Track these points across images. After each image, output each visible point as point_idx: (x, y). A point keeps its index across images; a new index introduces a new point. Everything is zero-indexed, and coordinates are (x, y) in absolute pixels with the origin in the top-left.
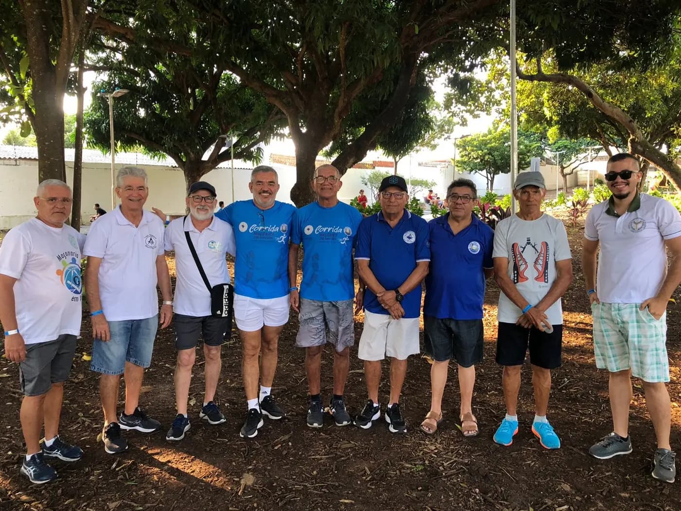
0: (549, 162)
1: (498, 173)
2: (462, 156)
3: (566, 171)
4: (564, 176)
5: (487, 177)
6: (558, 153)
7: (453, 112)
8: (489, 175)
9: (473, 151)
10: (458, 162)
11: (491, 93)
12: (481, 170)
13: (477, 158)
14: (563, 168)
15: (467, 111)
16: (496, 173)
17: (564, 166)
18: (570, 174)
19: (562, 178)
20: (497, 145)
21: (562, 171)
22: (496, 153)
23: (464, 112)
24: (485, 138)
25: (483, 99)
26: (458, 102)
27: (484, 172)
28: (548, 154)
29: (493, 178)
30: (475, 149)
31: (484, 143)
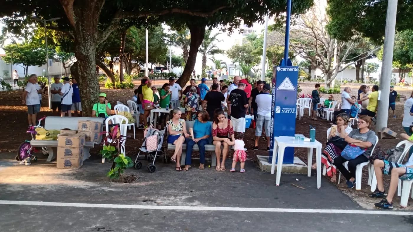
0: (57, 60)
1: (30, 66)
2: (8, 55)
3: (66, 66)
4: (65, 68)
5: (24, 67)
6: (61, 57)
7: (8, 36)
8: (25, 67)
9: (15, 53)
10: (6, 58)
11: (27, 29)
12: (20, 63)
13: (17, 57)
14: (64, 64)
15: (15, 37)
16: (29, 65)
17: (65, 63)
18: (68, 67)
19: (64, 69)
20: (29, 51)
21: (64, 66)
22: (28, 55)
23: (14, 37)
24: (21, 47)
25: (23, 31)
26: (9, 31)
27: (22, 64)
28: (56, 57)
29: (27, 68)
30: (16, 52)
31: (22, 49)
